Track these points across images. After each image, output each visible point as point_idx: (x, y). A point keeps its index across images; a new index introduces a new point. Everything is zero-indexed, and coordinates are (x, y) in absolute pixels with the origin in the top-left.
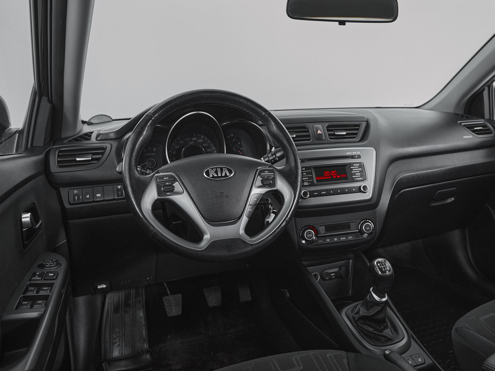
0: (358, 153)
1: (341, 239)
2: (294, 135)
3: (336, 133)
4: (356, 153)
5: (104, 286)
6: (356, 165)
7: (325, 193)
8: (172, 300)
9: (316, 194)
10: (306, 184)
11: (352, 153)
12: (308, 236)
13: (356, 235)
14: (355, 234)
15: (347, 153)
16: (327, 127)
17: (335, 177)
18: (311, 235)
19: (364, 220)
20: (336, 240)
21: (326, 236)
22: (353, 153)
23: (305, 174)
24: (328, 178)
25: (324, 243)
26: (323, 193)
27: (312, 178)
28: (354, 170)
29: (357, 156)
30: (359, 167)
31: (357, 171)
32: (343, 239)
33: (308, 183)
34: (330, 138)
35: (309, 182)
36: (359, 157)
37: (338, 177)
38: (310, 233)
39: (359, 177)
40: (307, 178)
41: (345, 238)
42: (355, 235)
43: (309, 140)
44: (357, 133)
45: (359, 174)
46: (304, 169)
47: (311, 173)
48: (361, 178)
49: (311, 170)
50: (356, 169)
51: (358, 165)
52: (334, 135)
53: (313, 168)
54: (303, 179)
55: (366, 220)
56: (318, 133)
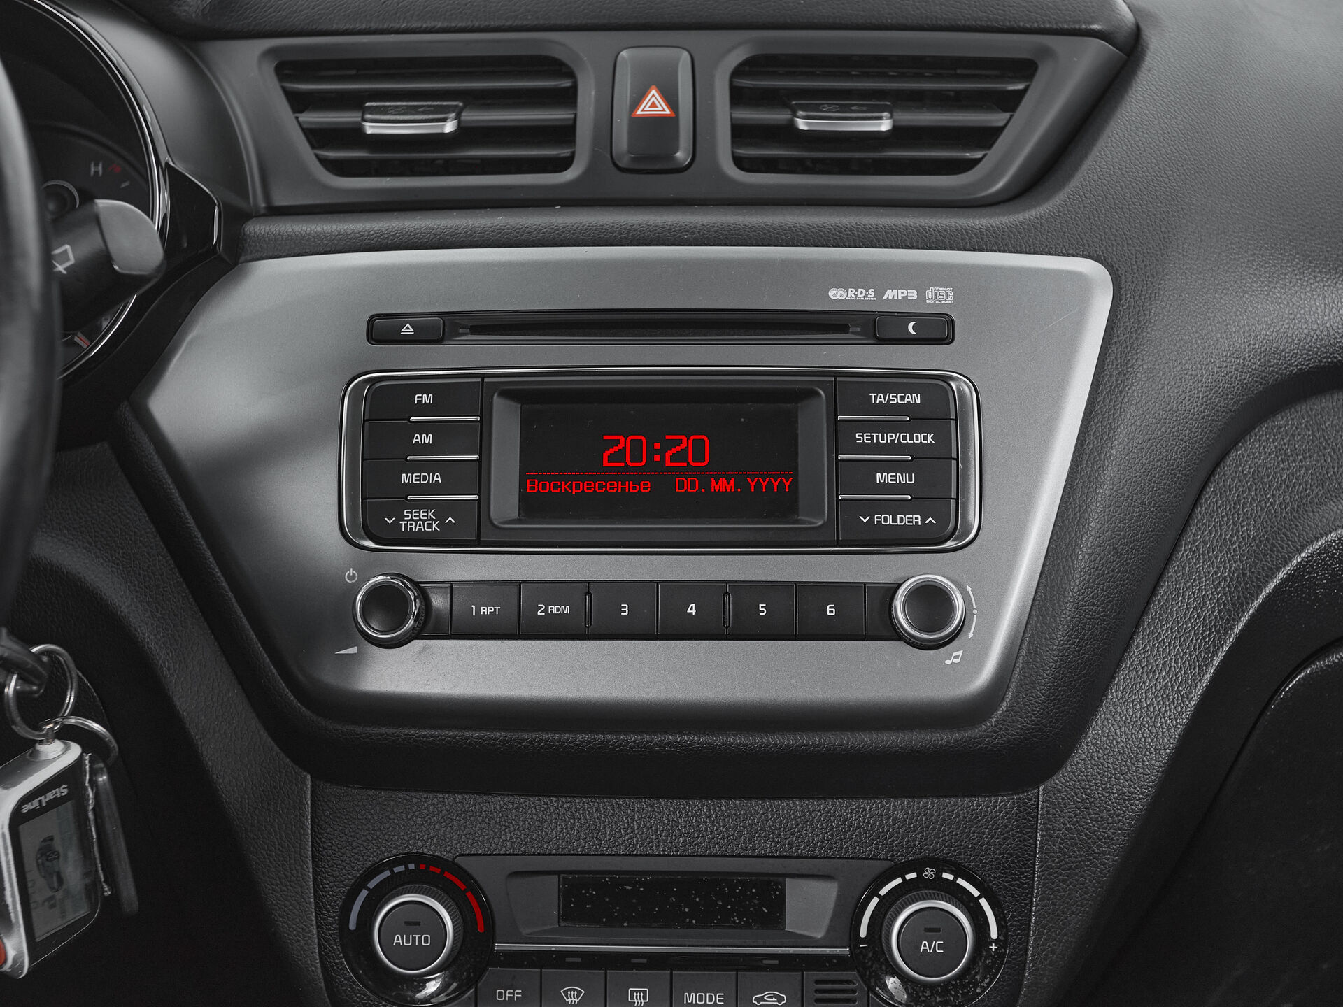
0: (940, 297)
1: (690, 998)
2: (444, 120)
3: (802, 124)
4: (922, 296)
6: (895, 399)
7: (564, 609)
9: (485, 610)
10: (420, 526)
11: (880, 294)
12: (398, 940)
13: (817, 982)
14: (812, 974)
16: (737, 72)
17: (687, 487)
18: (426, 940)
19: (917, 866)
21: (559, 960)
22: (890, 294)
23: (428, 439)
24: (628, 487)
26: (553, 609)
27: (479, 477)
28: (863, 438)
29: (922, 321)
30: (918, 418)
31: (893, 448)
33: (440, 516)
34: (739, 162)
35: (442, 509)
36: (938, 329)
37: (716, 486)
38: (418, 924)
39: (892, 507)
40: (438, 478)
41: (718, 999)
42: (810, 987)
43: (562, 164)
44: (995, 132)
45: (903, 479)
46: (428, 399)
47: (481, 438)
48: (916, 519)
49: (485, 411)
50: (889, 437)
51: (915, 399)
52: (787, 133)
53: (508, 394)
54: (406, 478)
55: (930, 873)
56: (644, 110)
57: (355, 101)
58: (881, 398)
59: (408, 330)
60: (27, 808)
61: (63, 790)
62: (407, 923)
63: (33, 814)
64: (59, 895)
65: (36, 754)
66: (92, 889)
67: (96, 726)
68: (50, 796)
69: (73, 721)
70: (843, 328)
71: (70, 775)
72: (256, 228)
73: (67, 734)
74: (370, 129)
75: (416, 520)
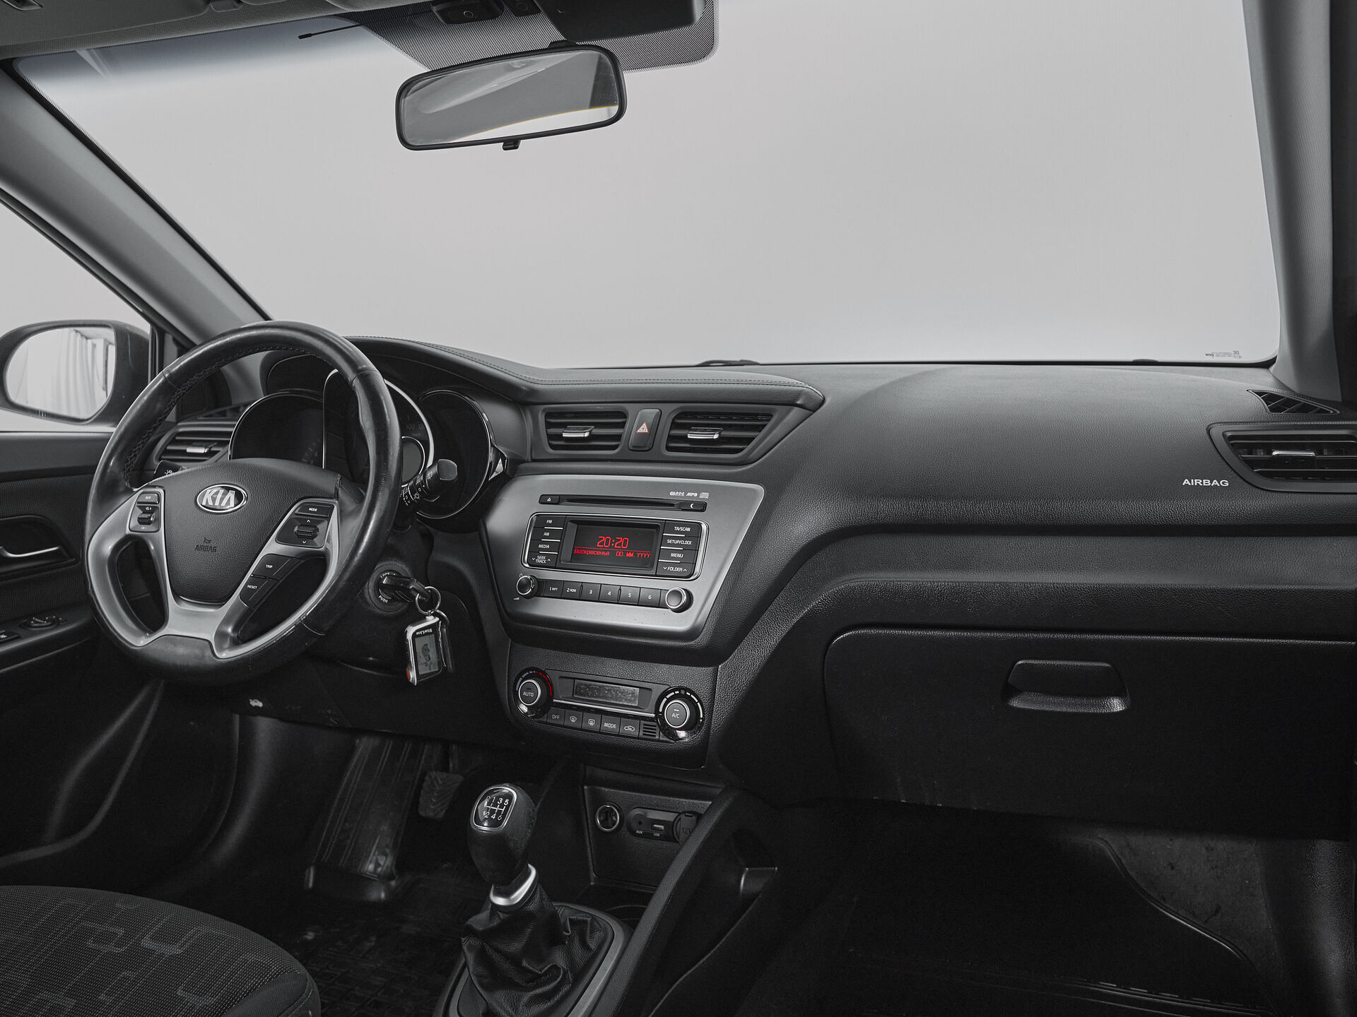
0: (705, 496)
1: (606, 725)
2: (586, 432)
3: (690, 436)
4: (698, 495)
5: (260, 704)
6: (682, 529)
7: (575, 591)
8: (441, 782)
9: (554, 589)
11: (685, 494)
12: (524, 691)
13: (644, 725)
14: (642, 722)
15: (672, 494)
16: (674, 417)
17: (619, 555)
18: (532, 695)
20: (592, 724)
22: (689, 494)
23: (548, 534)
24: (603, 553)
25: (562, 723)
26: (571, 590)
27: (561, 547)
28: (669, 541)
29: (696, 504)
30: (688, 536)
31: (678, 545)
32: (609, 726)
33: (547, 559)
34: (667, 448)
35: (547, 556)
36: (701, 507)
37: (627, 555)
38: (532, 691)
39: (674, 565)
40: (548, 547)
41: (614, 726)
42: (642, 726)
43: (615, 448)
44: (752, 439)
45: (679, 556)
46: (550, 522)
47: (561, 535)
48: (681, 569)
49: (565, 526)
50: (677, 542)
51: (688, 529)
52: (685, 439)
53: (572, 521)
54: (540, 546)
55: (683, 692)
56: (640, 430)
57: (564, 426)
58: (678, 529)
59: (549, 500)
60: (417, 633)
61: (431, 630)
62: (528, 689)
63: (420, 635)
64: (429, 663)
65: (425, 618)
66: (440, 663)
67: (444, 614)
68: (426, 631)
69: (438, 611)
70: (673, 505)
71: (433, 626)
72: (523, 466)
73: (435, 615)
74: (565, 435)
75: (541, 560)
